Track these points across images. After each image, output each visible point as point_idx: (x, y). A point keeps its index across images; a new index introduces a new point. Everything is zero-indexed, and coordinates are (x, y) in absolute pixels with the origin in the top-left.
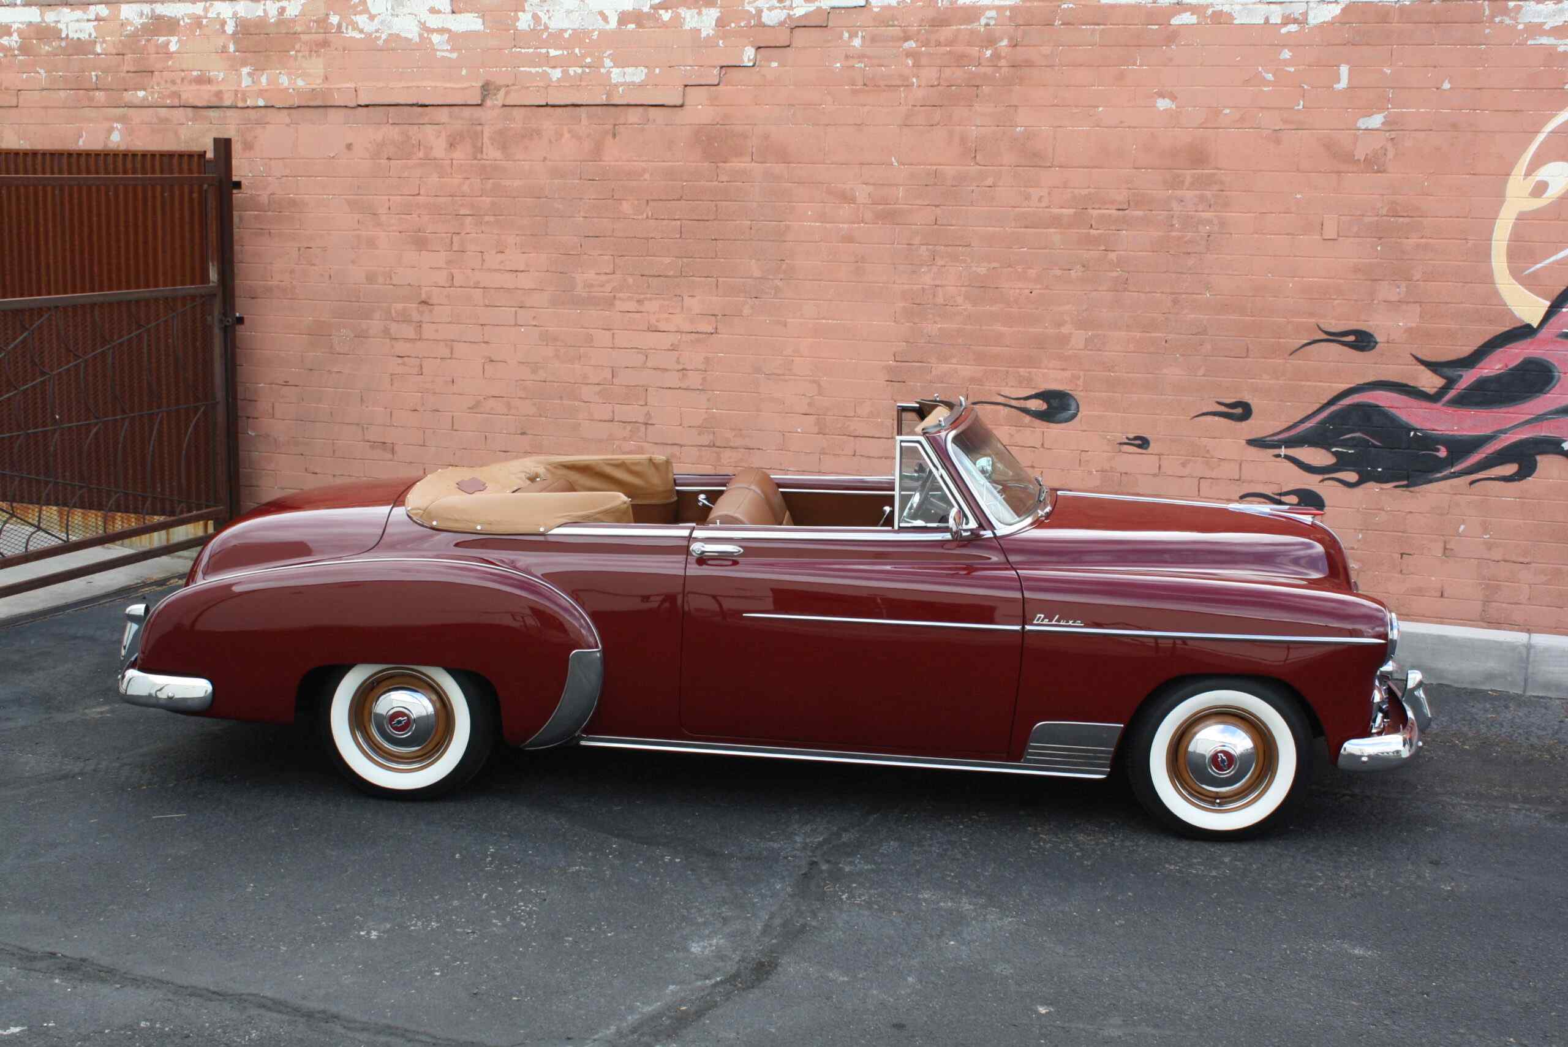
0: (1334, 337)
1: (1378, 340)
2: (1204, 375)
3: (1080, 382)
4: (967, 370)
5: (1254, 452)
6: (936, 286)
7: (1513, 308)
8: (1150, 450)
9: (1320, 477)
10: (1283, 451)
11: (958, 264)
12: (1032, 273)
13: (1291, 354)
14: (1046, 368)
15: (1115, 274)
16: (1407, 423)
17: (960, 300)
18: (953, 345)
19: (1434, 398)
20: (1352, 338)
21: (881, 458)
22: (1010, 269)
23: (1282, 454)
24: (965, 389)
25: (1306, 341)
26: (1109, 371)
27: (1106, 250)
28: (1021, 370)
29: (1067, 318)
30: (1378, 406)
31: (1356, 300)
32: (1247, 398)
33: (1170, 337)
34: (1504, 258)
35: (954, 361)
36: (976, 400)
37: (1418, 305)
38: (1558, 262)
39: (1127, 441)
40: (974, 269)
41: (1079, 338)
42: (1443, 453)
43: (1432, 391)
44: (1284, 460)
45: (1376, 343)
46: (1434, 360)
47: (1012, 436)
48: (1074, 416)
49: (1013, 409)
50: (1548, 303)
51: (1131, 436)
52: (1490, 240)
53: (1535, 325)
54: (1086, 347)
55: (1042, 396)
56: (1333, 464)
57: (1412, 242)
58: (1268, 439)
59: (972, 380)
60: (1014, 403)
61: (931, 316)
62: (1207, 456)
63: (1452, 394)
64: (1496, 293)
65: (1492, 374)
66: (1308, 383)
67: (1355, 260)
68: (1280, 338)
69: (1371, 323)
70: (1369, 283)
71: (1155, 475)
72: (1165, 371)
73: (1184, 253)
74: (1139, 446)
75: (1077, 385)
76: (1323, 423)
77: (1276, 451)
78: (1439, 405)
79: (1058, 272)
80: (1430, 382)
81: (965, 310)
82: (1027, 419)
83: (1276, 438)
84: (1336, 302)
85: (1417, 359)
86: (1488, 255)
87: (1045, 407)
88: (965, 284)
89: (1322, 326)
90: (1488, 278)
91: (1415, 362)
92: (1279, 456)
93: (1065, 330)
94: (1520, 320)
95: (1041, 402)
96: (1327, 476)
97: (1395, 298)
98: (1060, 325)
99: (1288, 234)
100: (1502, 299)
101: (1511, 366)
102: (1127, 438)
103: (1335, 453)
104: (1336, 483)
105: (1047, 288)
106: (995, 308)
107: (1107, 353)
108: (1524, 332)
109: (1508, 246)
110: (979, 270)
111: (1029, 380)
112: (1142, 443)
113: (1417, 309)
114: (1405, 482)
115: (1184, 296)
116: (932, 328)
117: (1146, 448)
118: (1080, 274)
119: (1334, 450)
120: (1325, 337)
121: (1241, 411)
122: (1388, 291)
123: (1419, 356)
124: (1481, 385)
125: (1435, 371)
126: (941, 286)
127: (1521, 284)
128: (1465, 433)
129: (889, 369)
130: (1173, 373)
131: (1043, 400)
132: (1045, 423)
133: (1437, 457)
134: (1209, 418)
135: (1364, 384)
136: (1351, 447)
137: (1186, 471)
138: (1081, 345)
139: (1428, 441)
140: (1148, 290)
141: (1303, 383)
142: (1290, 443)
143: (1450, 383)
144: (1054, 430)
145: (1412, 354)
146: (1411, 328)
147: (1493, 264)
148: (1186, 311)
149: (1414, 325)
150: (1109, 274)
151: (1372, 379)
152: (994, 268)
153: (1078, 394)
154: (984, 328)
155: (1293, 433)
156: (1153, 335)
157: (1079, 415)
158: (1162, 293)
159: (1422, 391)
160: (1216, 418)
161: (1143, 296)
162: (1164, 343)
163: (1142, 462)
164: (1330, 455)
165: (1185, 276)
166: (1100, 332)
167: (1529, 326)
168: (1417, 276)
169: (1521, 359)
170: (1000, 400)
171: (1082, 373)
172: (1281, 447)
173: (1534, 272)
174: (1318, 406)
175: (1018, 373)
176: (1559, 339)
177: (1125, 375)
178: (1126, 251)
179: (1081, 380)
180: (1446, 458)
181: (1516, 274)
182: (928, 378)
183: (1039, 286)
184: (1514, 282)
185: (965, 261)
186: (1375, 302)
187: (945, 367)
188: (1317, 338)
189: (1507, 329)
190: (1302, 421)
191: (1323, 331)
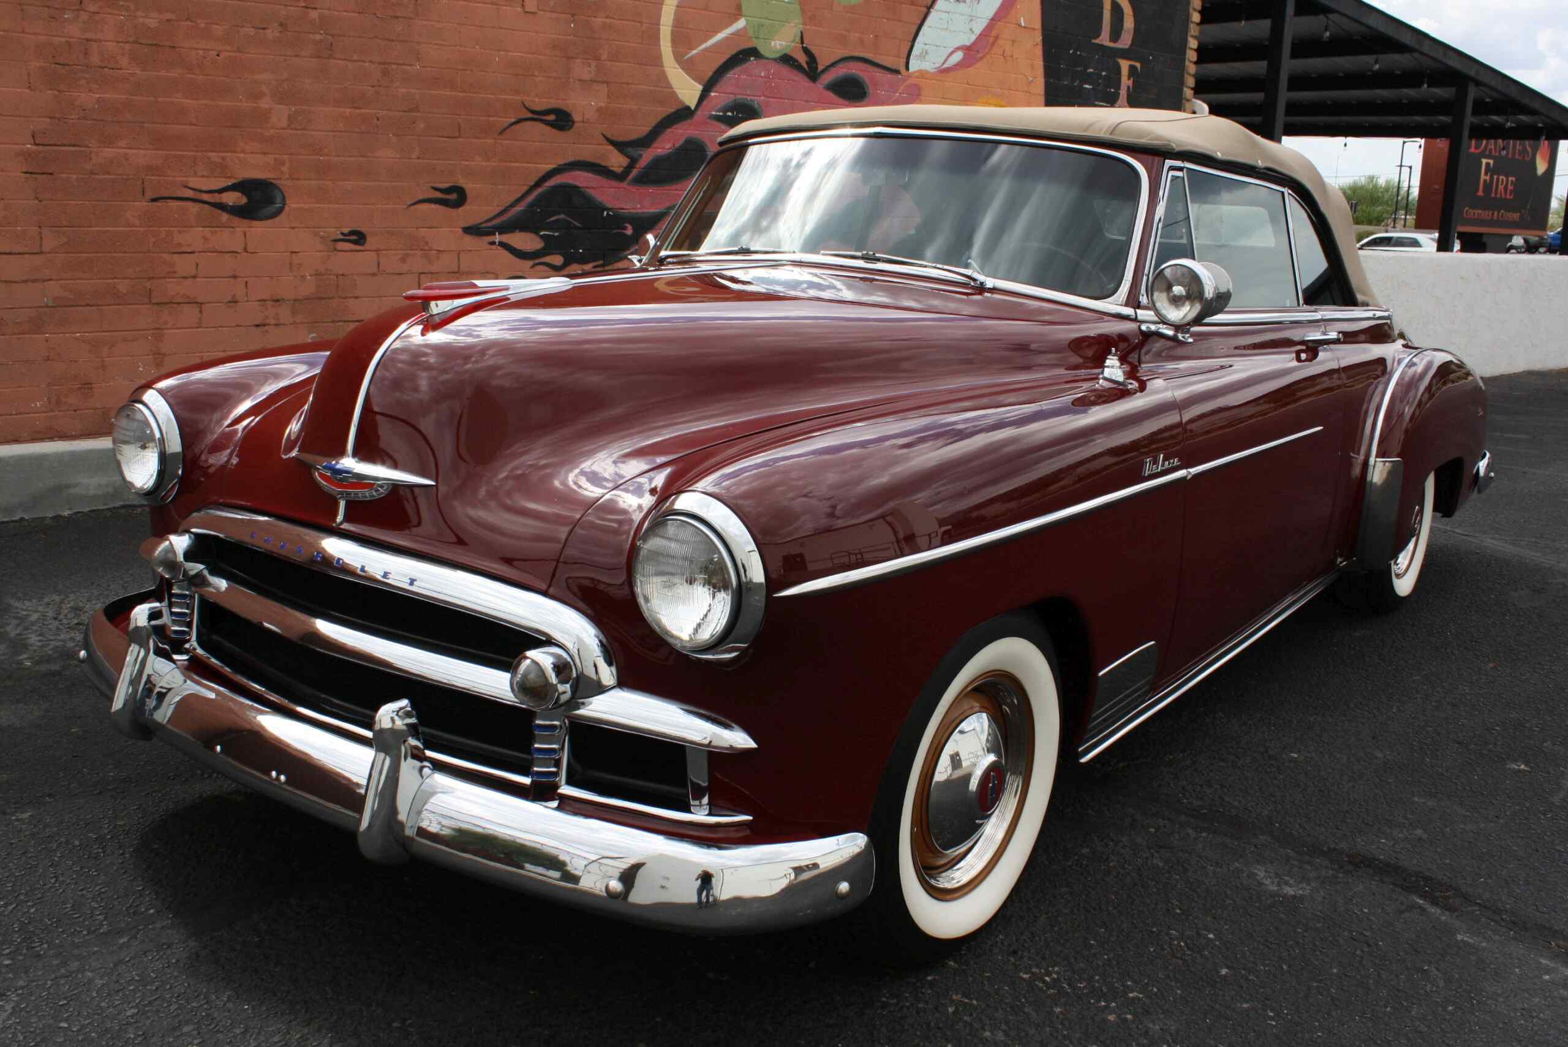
0: (538, 116)
1: (576, 120)
2: (418, 158)
3: (285, 169)
4: (142, 156)
5: (469, 239)
6: (88, 40)
7: (677, 91)
8: (367, 246)
9: (531, 263)
10: (497, 238)
11: (116, 12)
12: (218, 30)
13: (500, 134)
14: (243, 151)
15: (318, 37)
16: (600, 203)
17: (124, 61)
18: (119, 122)
19: (621, 177)
20: (552, 117)
21: (26, 281)
22: (188, 23)
23: (497, 241)
24: (139, 183)
25: (513, 120)
26: (317, 155)
27: (306, 7)
28: (210, 154)
29: (264, 88)
30: (579, 187)
31: (555, 78)
32: (462, 182)
33: (381, 113)
34: (669, 44)
35: (122, 143)
36: (154, 197)
37: (605, 85)
38: (706, 50)
39: (342, 237)
40: (141, 20)
41: (280, 114)
42: (629, 231)
43: (619, 170)
44: (499, 248)
45: (573, 122)
46: (621, 139)
47: (205, 239)
48: (280, 211)
49: (206, 206)
50: (701, 87)
51: (346, 231)
52: (658, 24)
53: (693, 108)
54: (289, 125)
55: (242, 186)
56: (544, 249)
57: (598, 21)
58: (484, 225)
59: (150, 169)
60: (206, 197)
61: (83, 82)
62: (427, 248)
63: (635, 172)
64: (663, 78)
65: (663, 154)
66: (517, 164)
67: (554, 36)
68: (489, 116)
69: (568, 102)
70: (564, 59)
71: (374, 275)
72: (379, 154)
73: (392, 17)
74: (355, 242)
75: (282, 172)
76: (532, 205)
77: (490, 239)
78: (624, 184)
79: (251, 31)
80: (617, 161)
81: (132, 74)
82: (225, 217)
83: (490, 224)
84: (537, 79)
85: (607, 139)
86: (658, 39)
87: (244, 200)
88: (131, 39)
89: (526, 103)
90: (657, 61)
91: (605, 142)
92: (493, 243)
93: (265, 103)
94: (681, 102)
95: (239, 194)
96: (537, 261)
97: (586, 76)
98: (257, 96)
99: (492, 4)
100: (668, 83)
101: (677, 146)
102: (342, 234)
103: (542, 237)
104: (545, 268)
105: (239, 50)
106: (174, 73)
107: (313, 133)
108: (684, 113)
109: (672, 31)
110: (147, 21)
111: (222, 169)
112: (358, 238)
113: (604, 89)
114: (601, 262)
115: (394, 67)
116: (86, 98)
117: (363, 244)
118: (278, 35)
119: (542, 233)
120: (530, 115)
121: (454, 197)
122: (583, 70)
123: (609, 136)
124: (657, 162)
125: (621, 151)
126: (95, 41)
127: (683, 68)
128: (646, 211)
129: (27, 155)
130: (386, 155)
131: (242, 193)
132: (246, 221)
133: (625, 234)
134: (425, 207)
135: (565, 164)
136: (557, 230)
137: (405, 268)
138: (284, 123)
139: (618, 219)
140: (355, 57)
141: (513, 164)
142: (503, 229)
143: (633, 161)
144: (258, 229)
145: (603, 134)
146: (601, 107)
147: (662, 48)
148: (398, 83)
149: (603, 105)
150: (311, 36)
151: (571, 159)
152: (168, 20)
153: (284, 183)
154: (160, 99)
155: (504, 218)
156: (363, 111)
157: (287, 208)
158: (370, 62)
159: (612, 171)
160: (433, 206)
161: (350, 65)
162: (375, 121)
163: (361, 260)
164: (539, 240)
165: (393, 43)
166: (304, 107)
167: (688, 108)
168: (604, 57)
169: (684, 140)
170: (189, 193)
171: (286, 157)
172: (495, 234)
173: (692, 56)
174: (526, 188)
175: (209, 158)
176: (709, 121)
177: (336, 158)
178: (329, 9)
179: (288, 164)
180: (633, 235)
181: (678, 57)
182: (88, 167)
183: (228, 48)
184: (677, 66)
185: (128, 9)
186: (571, 80)
187: (108, 152)
188: (522, 117)
189: (673, 110)
190: (512, 205)
191: (527, 108)
